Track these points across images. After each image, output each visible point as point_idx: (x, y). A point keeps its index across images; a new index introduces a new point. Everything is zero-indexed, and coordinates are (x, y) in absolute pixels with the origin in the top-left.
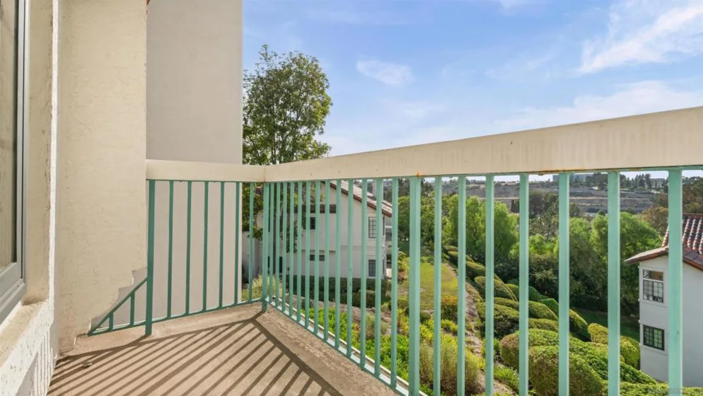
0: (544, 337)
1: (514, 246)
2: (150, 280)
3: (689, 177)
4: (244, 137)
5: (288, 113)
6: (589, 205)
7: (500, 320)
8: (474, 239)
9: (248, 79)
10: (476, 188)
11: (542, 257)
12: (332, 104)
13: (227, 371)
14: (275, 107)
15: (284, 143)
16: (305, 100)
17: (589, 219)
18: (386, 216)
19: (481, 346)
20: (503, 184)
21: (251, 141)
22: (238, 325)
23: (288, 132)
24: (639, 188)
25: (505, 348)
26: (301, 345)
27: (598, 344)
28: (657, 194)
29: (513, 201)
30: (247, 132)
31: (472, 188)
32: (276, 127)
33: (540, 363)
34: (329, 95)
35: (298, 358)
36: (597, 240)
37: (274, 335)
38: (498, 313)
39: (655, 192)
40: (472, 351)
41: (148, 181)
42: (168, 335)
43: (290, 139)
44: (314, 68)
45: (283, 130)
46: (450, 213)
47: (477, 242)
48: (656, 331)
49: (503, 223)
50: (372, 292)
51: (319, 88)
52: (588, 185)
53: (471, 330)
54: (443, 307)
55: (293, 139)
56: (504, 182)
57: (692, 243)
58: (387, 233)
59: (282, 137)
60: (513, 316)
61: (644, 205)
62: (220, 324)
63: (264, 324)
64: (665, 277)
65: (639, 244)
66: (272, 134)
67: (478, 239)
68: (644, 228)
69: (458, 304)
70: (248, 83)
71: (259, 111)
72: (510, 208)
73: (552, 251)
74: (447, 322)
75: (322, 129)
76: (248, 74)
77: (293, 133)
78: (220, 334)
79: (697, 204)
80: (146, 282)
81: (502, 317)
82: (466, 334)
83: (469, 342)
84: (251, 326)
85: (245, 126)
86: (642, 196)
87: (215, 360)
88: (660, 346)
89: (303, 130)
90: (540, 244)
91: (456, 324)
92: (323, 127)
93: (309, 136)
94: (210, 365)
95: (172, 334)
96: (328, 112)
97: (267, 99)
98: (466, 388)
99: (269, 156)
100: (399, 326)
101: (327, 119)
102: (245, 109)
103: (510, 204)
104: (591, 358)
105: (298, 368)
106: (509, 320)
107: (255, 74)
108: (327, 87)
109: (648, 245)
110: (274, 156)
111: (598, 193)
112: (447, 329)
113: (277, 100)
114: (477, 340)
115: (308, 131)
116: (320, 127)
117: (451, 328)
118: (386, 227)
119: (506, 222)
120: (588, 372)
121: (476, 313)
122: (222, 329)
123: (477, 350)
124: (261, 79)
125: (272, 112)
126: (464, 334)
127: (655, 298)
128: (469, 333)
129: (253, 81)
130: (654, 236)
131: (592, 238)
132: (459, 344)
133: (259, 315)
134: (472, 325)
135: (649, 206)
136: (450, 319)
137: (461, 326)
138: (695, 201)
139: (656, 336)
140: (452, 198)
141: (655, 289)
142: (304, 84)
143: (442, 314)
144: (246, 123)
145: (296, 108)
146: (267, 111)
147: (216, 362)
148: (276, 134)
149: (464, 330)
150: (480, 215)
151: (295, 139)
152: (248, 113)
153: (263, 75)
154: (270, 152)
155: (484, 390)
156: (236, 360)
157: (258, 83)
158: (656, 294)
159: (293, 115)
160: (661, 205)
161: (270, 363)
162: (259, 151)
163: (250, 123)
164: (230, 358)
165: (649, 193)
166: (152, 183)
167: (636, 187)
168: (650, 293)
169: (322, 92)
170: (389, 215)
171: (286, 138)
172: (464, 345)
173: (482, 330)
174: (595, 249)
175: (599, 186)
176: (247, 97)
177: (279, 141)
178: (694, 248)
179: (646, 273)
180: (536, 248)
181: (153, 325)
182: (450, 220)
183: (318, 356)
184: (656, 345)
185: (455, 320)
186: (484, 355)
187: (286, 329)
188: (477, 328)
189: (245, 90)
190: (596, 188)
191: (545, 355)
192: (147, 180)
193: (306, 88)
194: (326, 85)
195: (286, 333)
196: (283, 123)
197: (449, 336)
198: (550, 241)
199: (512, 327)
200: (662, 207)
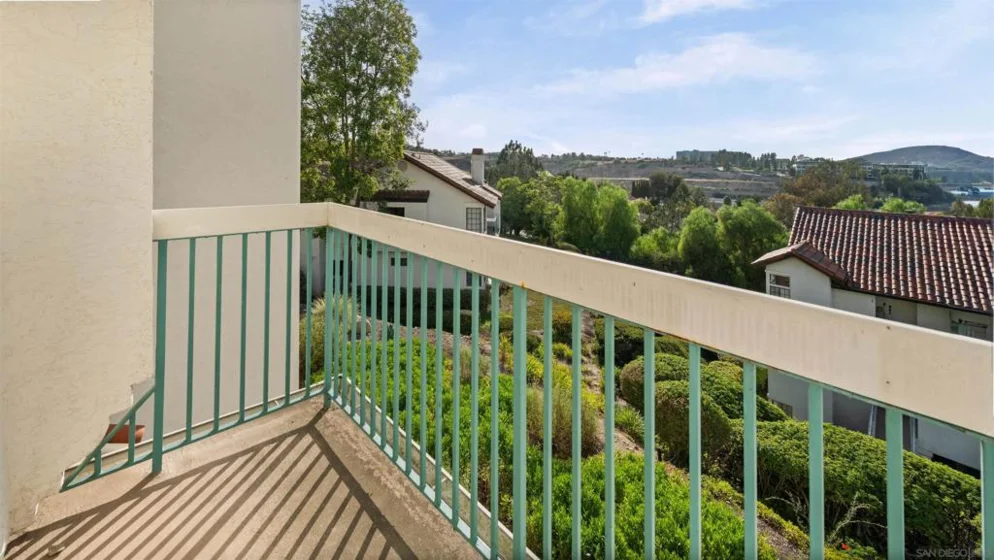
0: (668, 364)
1: (635, 242)
2: (158, 389)
3: (813, 158)
4: (304, 96)
5: (364, 66)
6: (714, 188)
7: (621, 342)
8: (592, 233)
9: (312, 19)
10: (593, 165)
11: (666, 256)
12: (420, 58)
13: (273, 539)
14: (347, 58)
15: (358, 108)
16: (385, 50)
17: (715, 207)
18: (487, 208)
19: (599, 377)
20: (622, 161)
21: (315, 102)
22: (290, 440)
23: (364, 93)
24: (765, 169)
25: (627, 380)
26: (376, 474)
27: (725, 363)
28: (783, 178)
29: (633, 183)
30: (307, 91)
31: (588, 166)
32: (348, 86)
33: (665, 404)
34: (417, 46)
35: (371, 501)
36: (723, 235)
37: (339, 456)
38: (618, 333)
39: (781, 175)
40: (589, 384)
41: (157, 243)
42: (187, 470)
43: (366, 103)
44: (397, 8)
45: (357, 91)
46: (563, 199)
47: (594, 238)
49: (623, 213)
50: (467, 312)
51: (404, 35)
52: (713, 165)
53: (588, 355)
54: (554, 327)
55: (370, 104)
56: (624, 159)
57: (817, 243)
58: (489, 227)
59: (356, 99)
60: (634, 336)
61: (770, 190)
62: (264, 440)
63: (326, 433)
64: (792, 282)
65: (765, 240)
66: (343, 96)
67: (595, 233)
68: (771, 222)
69: (574, 321)
70: (310, 23)
71: (325, 64)
72: (630, 192)
73: (676, 248)
74: (561, 346)
75: (407, 90)
76: (310, 11)
77: (370, 95)
78: (263, 460)
79: (821, 191)
80: (153, 395)
81: (622, 337)
82: (582, 361)
83: (586, 373)
84: (308, 439)
85: (306, 81)
86: (767, 178)
87: (255, 517)
89: (383, 91)
90: (664, 239)
91: (571, 348)
92: (410, 88)
93: (390, 98)
94: (247, 528)
95: (194, 466)
96: (415, 68)
97: (336, 46)
98: (582, 446)
99: (339, 124)
100: (503, 360)
101: (414, 77)
102: (305, 58)
103: (631, 186)
104: (717, 389)
105: (371, 522)
106: (631, 340)
107: (319, 11)
108: (415, 35)
109: (774, 242)
110: (344, 125)
111: (724, 175)
112: (560, 356)
113: (350, 50)
114: (594, 369)
115: (390, 92)
116: (405, 88)
117: (565, 354)
118: (488, 220)
119: (627, 211)
120: (715, 413)
121: (593, 331)
122: (266, 450)
123: (595, 383)
124: (328, 18)
125: (342, 63)
126: (579, 361)
128: (585, 359)
129: (315, 21)
130: (780, 230)
131: (718, 232)
132: (574, 376)
133: (319, 415)
134: (589, 348)
135: (775, 190)
136: (564, 342)
137: (576, 351)
138: (819, 187)
140: (565, 181)
142: (385, 28)
143: (553, 336)
144: (307, 78)
145: (374, 61)
146: (337, 64)
147: (256, 523)
148: (348, 96)
149: (580, 356)
150: (598, 203)
151: (372, 104)
152: (311, 64)
153: (331, 14)
154: (340, 119)
155: (603, 446)
156: (284, 515)
157: (324, 24)
159: (371, 70)
160: (787, 192)
161: (332, 517)
162: (325, 118)
163: (313, 78)
164: (276, 511)
165: (775, 176)
166: (162, 245)
167: (761, 169)
169: (408, 41)
170: (492, 206)
171: (361, 101)
172: (580, 377)
173: (600, 354)
174: (721, 247)
175: (725, 167)
176: (309, 43)
177: (352, 105)
178: (819, 248)
179: (773, 278)
180: (659, 244)
181: (164, 456)
182: (564, 209)
183: (398, 494)
185: (569, 342)
186: (603, 390)
187: (356, 443)
188: (594, 352)
189: (304, 34)
190: (721, 169)
191: (670, 393)
192: (154, 241)
193: (388, 34)
194: (413, 32)
195: (356, 451)
196: (357, 81)
197: (562, 365)
198: (673, 235)
199: (634, 350)
200: (787, 194)
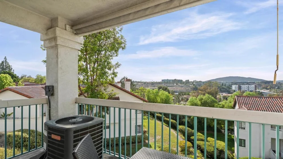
6: (173, 90)
24: (187, 84)
36: (200, 105)
39: (191, 86)
48: (242, 140)
52: (173, 83)
61: (188, 90)
68: (214, 100)
88: (244, 146)
111: (176, 86)
127: (242, 128)
138: (208, 89)
139: (242, 142)
141: (242, 125)
150: (159, 97)
158: (242, 127)
165: (189, 86)
168: (241, 126)
175: (176, 84)
184: (242, 145)
200: (199, 91)
